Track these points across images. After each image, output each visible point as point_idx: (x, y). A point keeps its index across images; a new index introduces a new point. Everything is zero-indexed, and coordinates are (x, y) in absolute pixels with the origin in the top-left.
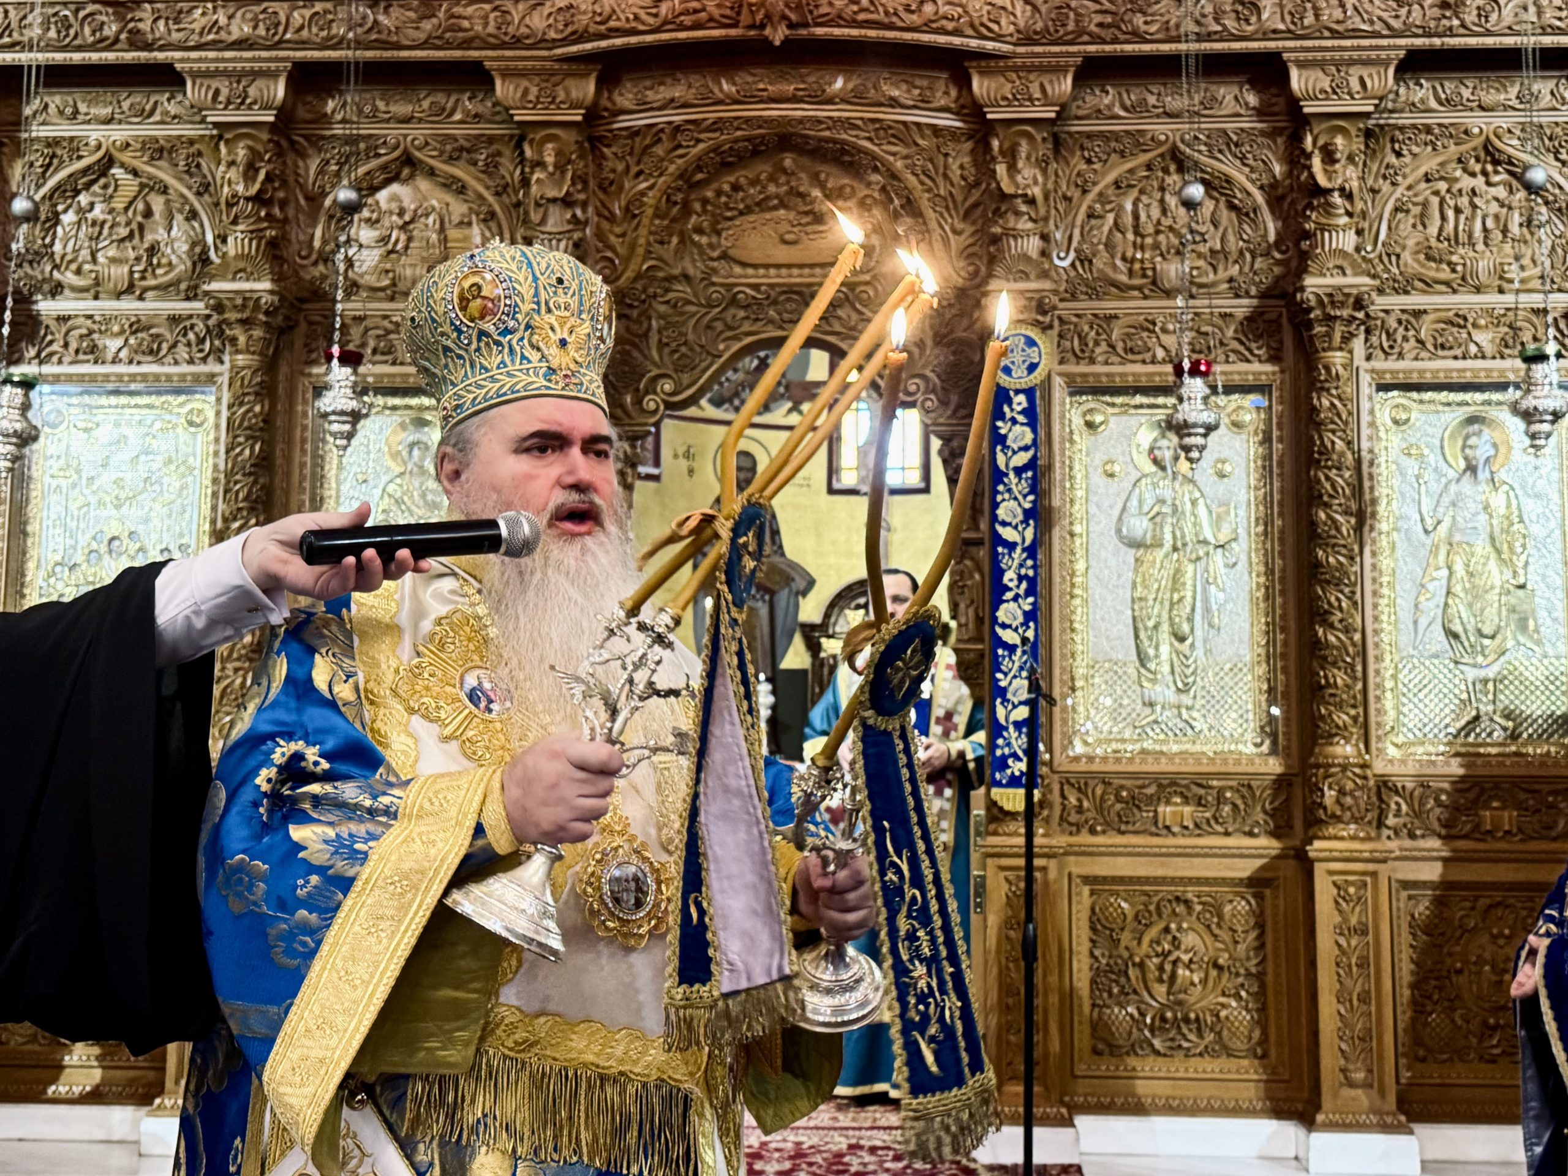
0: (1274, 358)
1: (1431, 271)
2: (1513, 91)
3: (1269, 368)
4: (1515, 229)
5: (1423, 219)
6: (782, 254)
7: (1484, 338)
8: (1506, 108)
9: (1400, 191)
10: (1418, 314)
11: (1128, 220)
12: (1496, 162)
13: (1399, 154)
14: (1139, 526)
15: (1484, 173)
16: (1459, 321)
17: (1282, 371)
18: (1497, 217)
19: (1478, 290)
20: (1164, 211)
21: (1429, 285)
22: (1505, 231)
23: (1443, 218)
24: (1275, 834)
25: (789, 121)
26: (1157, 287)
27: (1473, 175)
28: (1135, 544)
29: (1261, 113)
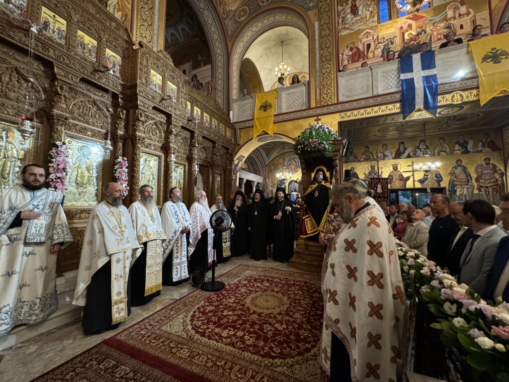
1: (80, 118)
2: (101, 94)
3: (39, 125)
4: (97, 117)
5: (79, 108)
7: (89, 133)
8: (99, 96)
9: (75, 101)
10: (77, 125)
12: (95, 104)
13: (76, 95)
15: (92, 105)
16: (85, 129)
17: (43, 126)
18: (94, 114)
19: (89, 125)
21: (79, 120)
22: (95, 116)
23: (83, 110)
27: (90, 104)
29: (44, 72)
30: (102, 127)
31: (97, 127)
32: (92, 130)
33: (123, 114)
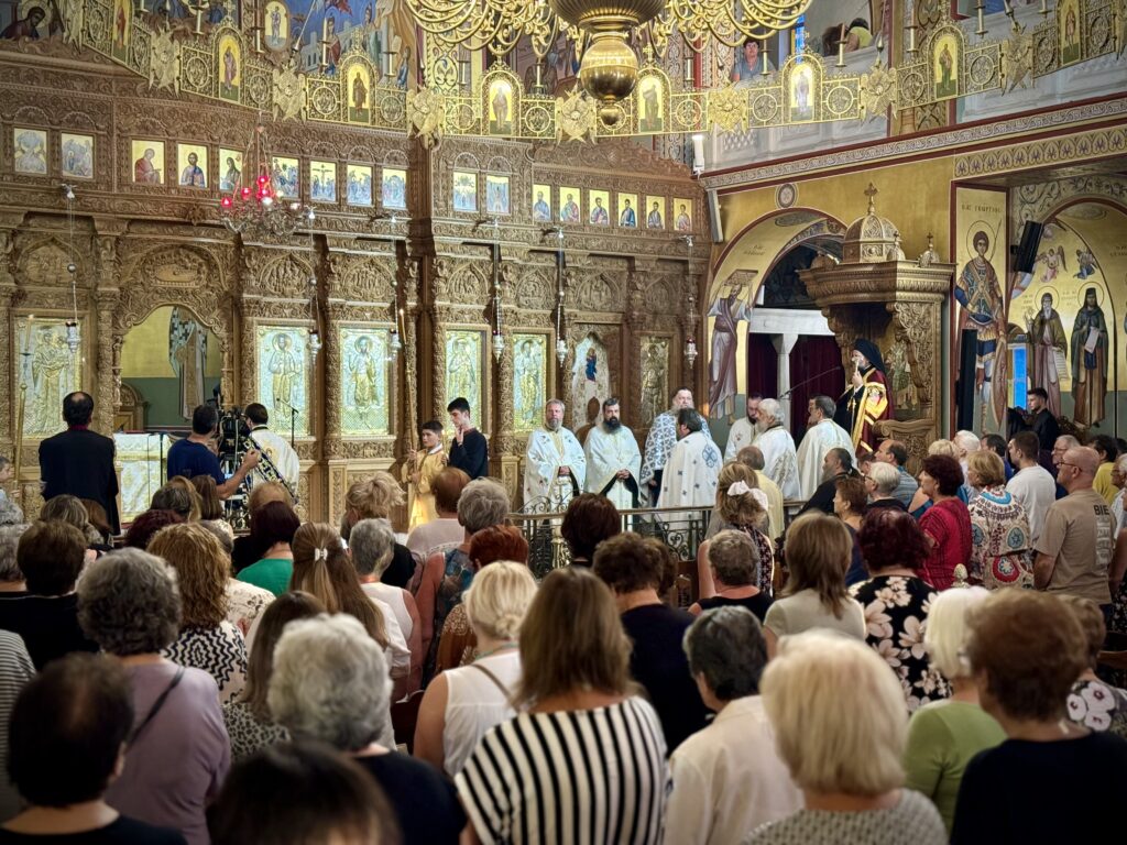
0: (315, 318)
1: (355, 294)
2: (380, 248)
3: (313, 321)
4: (377, 284)
5: (353, 279)
6: (174, 278)
7: (368, 315)
8: (377, 251)
9: (348, 271)
10: (353, 307)
11: (275, 273)
12: (373, 264)
13: (349, 261)
14: (275, 366)
15: (369, 267)
16: (362, 309)
17: (317, 323)
18: (372, 280)
19: (367, 301)
20: (285, 272)
21: (354, 299)
22: (374, 284)
23: (359, 279)
24: (313, 459)
25: (186, 242)
26: (284, 294)
27: (366, 268)
28: (274, 372)
29: (316, 247)
30: (384, 300)
31: (378, 300)
32: (372, 309)
33: (413, 269)
